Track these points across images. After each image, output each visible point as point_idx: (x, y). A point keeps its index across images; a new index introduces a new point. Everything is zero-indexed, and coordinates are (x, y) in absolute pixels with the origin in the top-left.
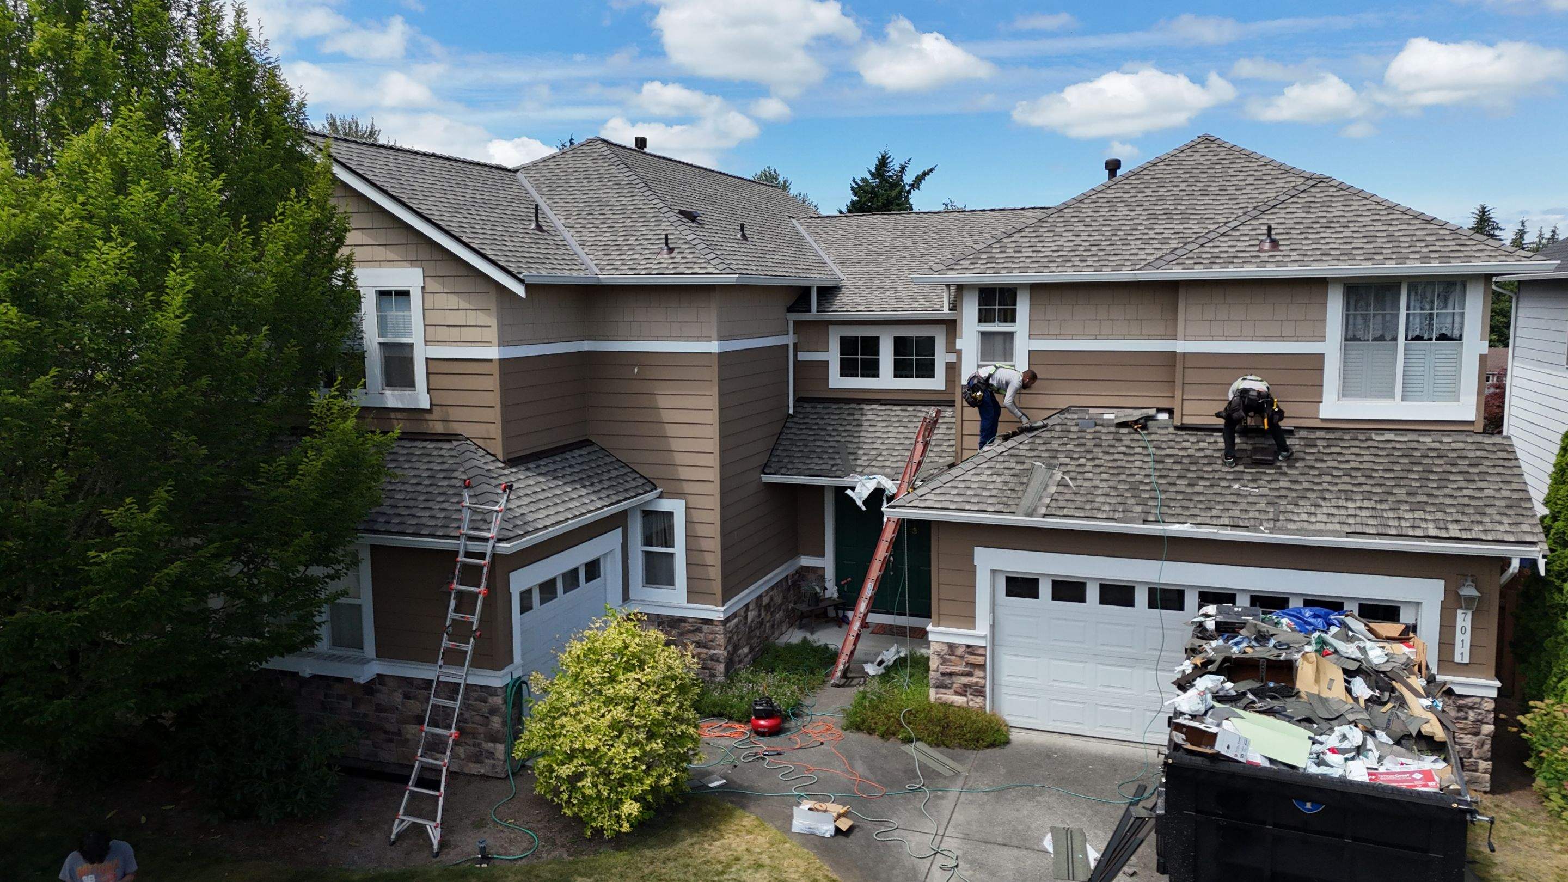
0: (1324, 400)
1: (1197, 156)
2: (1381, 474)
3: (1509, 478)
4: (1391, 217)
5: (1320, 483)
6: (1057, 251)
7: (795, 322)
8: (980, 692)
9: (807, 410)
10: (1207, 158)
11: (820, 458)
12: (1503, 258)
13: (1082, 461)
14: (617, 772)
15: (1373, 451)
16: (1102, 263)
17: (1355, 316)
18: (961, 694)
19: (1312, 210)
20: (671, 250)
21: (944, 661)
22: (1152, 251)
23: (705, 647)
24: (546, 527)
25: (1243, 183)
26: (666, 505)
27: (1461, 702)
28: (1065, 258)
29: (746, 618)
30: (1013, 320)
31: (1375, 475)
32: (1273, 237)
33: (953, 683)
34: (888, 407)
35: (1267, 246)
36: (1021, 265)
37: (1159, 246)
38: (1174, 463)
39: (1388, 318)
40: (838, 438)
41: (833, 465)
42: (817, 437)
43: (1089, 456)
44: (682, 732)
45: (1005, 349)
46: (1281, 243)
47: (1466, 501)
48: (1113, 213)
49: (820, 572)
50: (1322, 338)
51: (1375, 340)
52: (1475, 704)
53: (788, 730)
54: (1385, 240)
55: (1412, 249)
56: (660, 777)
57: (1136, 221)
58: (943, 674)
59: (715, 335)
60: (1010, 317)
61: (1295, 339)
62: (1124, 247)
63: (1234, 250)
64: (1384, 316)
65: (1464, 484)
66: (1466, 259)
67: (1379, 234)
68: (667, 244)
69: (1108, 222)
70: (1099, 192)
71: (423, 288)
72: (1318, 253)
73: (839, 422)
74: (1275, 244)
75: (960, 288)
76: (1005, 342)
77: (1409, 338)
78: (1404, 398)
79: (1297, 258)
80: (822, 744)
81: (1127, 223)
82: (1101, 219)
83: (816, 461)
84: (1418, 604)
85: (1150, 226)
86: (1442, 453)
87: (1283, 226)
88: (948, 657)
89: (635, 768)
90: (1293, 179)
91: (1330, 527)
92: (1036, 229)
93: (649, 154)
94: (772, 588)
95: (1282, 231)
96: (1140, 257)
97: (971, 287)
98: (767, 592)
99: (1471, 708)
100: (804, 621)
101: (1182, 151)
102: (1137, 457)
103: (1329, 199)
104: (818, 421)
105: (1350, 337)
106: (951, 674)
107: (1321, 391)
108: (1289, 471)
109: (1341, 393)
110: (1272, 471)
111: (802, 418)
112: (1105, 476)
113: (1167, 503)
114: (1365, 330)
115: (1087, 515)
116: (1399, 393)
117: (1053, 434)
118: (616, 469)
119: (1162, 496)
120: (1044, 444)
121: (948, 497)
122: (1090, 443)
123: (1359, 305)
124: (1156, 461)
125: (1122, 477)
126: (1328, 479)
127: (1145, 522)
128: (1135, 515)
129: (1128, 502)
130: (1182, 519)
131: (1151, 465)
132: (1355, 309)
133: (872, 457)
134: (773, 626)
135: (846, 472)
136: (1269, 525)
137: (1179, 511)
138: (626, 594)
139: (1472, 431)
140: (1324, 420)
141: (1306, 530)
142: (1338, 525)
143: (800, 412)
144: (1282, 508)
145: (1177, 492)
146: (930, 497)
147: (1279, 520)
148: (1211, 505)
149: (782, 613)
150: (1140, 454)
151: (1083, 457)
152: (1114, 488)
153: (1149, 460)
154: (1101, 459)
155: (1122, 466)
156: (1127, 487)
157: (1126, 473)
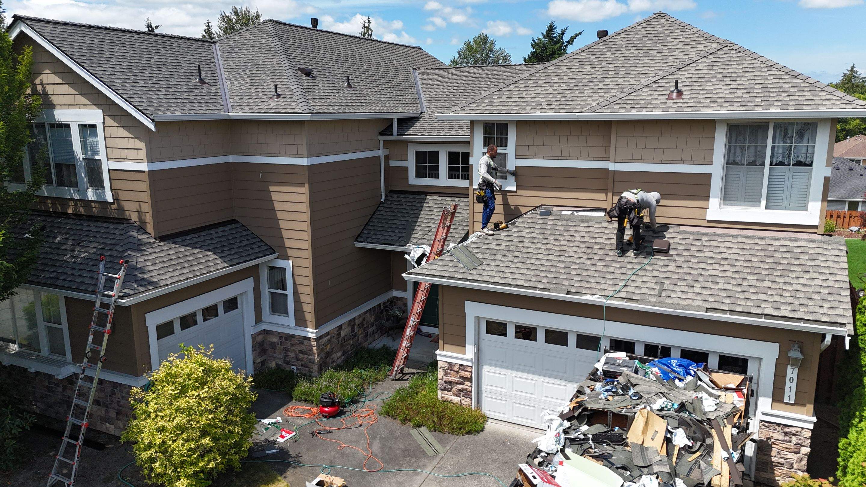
0: (710, 207)
1: (649, 28)
2: (742, 263)
3: (835, 271)
4: (769, 73)
5: (696, 269)
6: (535, 97)
7: (384, 142)
8: (468, 395)
9: (394, 199)
10: (655, 29)
11: (394, 232)
12: (844, 106)
13: (539, 245)
14: (176, 459)
15: (740, 245)
16: (562, 106)
17: (735, 146)
18: (457, 396)
19: (714, 68)
20: (279, 96)
21: (447, 374)
22: (597, 98)
23: (306, 354)
24: (167, 285)
25: (675, 47)
26: (281, 263)
27: (787, 430)
28: (538, 103)
29: (339, 334)
31: (737, 264)
32: (679, 88)
33: (452, 388)
34: (443, 198)
35: (675, 95)
36: (509, 107)
37: (603, 94)
38: (600, 249)
39: (759, 148)
40: (407, 219)
41: (400, 237)
42: (396, 218)
43: (544, 242)
44: (229, 431)
46: (684, 93)
47: (799, 287)
48: (580, 70)
49: (404, 301)
50: (710, 163)
51: (749, 164)
52: (797, 432)
53: (344, 413)
54: (760, 91)
55: (777, 98)
56: (209, 461)
57: (593, 76)
58: (446, 382)
59: (305, 153)
60: (504, 143)
61: (692, 162)
62: (579, 95)
63: (650, 98)
64: (756, 147)
65: (801, 274)
66: (815, 107)
67: (757, 86)
68: (276, 91)
69: (575, 77)
71: (104, 123)
72: (709, 100)
73: (411, 207)
74: (680, 93)
75: (472, 123)
76: (501, 160)
77: (774, 164)
78: (767, 208)
79: (692, 104)
80: (361, 425)
81: (587, 77)
82: (571, 74)
83: (390, 234)
84: (761, 359)
85: (601, 80)
86: (790, 249)
87: (690, 80)
88: (449, 371)
89: (189, 456)
90: (710, 44)
91: (696, 303)
92: (526, 81)
93: (322, 31)
94: (366, 313)
95: (688, 84)
96: (587, 102)
97: (479, 122)
98: (360, 316)
99: (794, 435)
100: (391, 332)
101: (640, 25)
102: (576, 244)
103: (729, 59)
104: (399, 207)
105: (730, 162)
106: (450, 383)
107: (708, 200)
108: (677, 259)
109: (722, 202)
110: (665, 258)
111: (390, 204)
112: (551, 257)
113: (587, 279)
114: (742, 157)
115: (531, 285)
116: (763, 203)
117: (525, 225)
118: (248, 240)
119: (585, 274)
120: (518, 231)
121: (446, 268)
122: (548, 232)
123: (738, 139)
124: (588, 247)
125: (562, 258)
126: (703, 265)
127: (568, 293)
128: (563, 287)
129: (561, 277)
130: (594, 291)
131: (584, 250)
132: (736, 142)
133: (426, 233)
134: (366, 336)
135: (407, 242)
136: (653, 299)
137: (594, 285)
138: (259, 319)
139: (816, 233)
140: (709, 221)
141: (678, 304)
142: (702, 302)
143: (389, 200)
144: (665, 287)
145: (596, 271)
146: (435, 267)
147: (661, 296)
148: (616, 282)
149: (374, 328)
150: (579, 241)
151: (541, 242)
152: (555, 266)
153: (584, 246)
154: (552, 244)
155: (564, 249)
156: (563, 266)
157: (566, 255)
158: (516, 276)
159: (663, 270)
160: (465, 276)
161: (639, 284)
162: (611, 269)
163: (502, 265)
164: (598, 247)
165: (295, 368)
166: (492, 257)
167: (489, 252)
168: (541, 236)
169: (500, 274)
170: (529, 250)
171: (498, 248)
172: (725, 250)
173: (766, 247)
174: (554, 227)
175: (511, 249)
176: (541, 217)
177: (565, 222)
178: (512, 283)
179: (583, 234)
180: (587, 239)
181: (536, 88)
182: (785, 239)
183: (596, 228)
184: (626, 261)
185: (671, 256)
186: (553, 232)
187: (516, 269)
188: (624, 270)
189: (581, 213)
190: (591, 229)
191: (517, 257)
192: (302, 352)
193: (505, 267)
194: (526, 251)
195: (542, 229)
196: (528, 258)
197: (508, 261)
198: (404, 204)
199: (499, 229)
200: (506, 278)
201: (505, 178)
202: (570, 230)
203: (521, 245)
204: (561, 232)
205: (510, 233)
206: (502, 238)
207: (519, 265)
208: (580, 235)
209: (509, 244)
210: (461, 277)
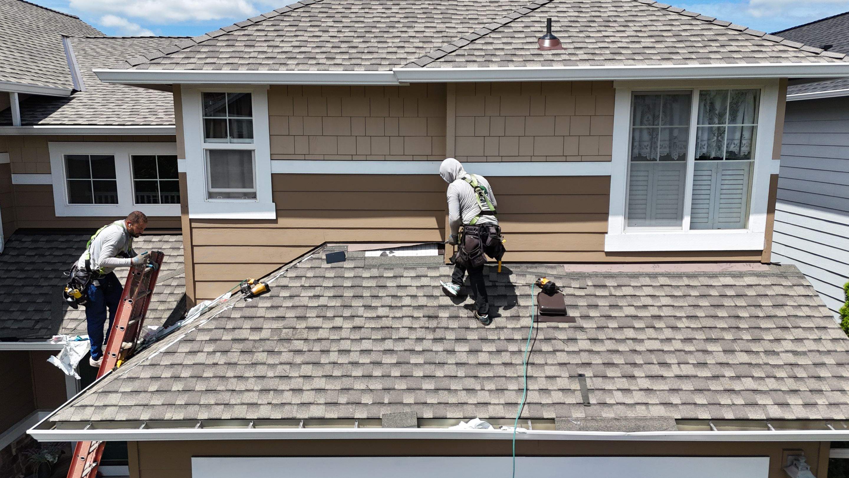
0: (609, 233)
2: (686, 323)
4: (669, 17)
5: (623, 341)
6: (300, 47)
9: (25, 245)
11: (23, 311)
13: (338, 322)
15: (668, 291)
16: (353, 62)
17: (641, 130)
22: (414, 50)
28: (308, 55)
30: (250, 136)
31: (680, 324)
32: (553, 33)
35: (547, 43)
36: (251, 61)
37: (421, 45)
38: (450, 317)
39: (676, 133)
41: (37, 322)
42: (28, 282)
43: (347, 313)
45: (242, 173)
46: (562, 41)
47: (791, 358)
50: (608, 158)
51: (662, 159)
54: (674, 40)
55: (709, 49)
57: (392, 19)
60: (244, 131)
61: (579, 158)
62: (380, 45)
63: (510, 47)
64: (671, 130)
65: (779, 334)
66: (773, 60)
67: (665, 34)
69: (362, 19)
72: (607, 52)
74: (556, 42)
75: (178, 90)
76: (242, 164)
78: (693, 227)
81: (383, 20)
82: (353, 15)
83: (16, 315)
85: (408, 25)
86: (739, 291)
95: (559, 29)
96: (398, 56)
97: (190, 91)
102: (406, 311)
104: (36, 259)
105: (637, 156)
107: (606, 219)
108: (585, 324)
109: (627, 220)
110: (565, 325)
111: (18, 255)
112: (366, 345)
113: (445, 383)
114: (651, 148)
115: (342, 415)
116: (687, 220)
117: (303, 282)
119: (439, 373)
120: (291, 297)
121: (141, 399)
122: (348, 293)
123: (646, 118)
124: (429, 317)
125: (389, 345)
126: (630, 333)
127: (421, 422)
128: (407, 409)
129: (396, 387)
130: (469, 411)
131: (424, 322)
132: (642, 123)
136: (579, 413)
137: (463, 397)
139: (760, 262)
140: (609, 254)
141: (626, 419)
142: (662, 408)
143: (15, 248)
144: (589, 384)
145: (457, 364)
146: (113, 399)
147: (588, 404)
148: (502, 383)
150: (410, 306)
151: (340, 314)
152: (378, 364)
153: (421, 315)
154: (362, 317)
155: (388, 325)
156: (394, 361)
157: (393, 337)
158: (307, 397)
159: (571, 349)
160: (191, 413)
161: (543, 383)
162: (483, 358)
163: (270, 374)
164: (447, 315)
166: (247, 359)
167: (237, 347)
168: (337, 303)
169: (271, 397)
170: (322, 334)
171: (256, 336)
172: (649, 301)
173: (705, 291)
174: (357, 282)
175: (283, 336)
176: (329, 265)
177: (375, 272)
178: (299, 416)
179: (412, 291)
180: (423, 301)
181: (298, 33)
182: (724, 274)
183: (431, 277)
184: (502, 338)
185: (572, 320)
186: (358, 291)
187: (301, 380)
188: (506, 358)
189: (398, 253)
190: (424, 281)
191: (299, 352)
193: (278, 379)
194: (316, 338)
195: (336, 289)
196: (322, 351)
197: (281, 364)
198: (47, 253)
199: (252, 296)
200: (283, 404)
201: (253, 196)
202: (388, 285)
203: (302, 325)
204: (373, 290)
205: (276, 302)
206: (261, 312)
207: (307, 370)
208: (409, 294)
209: (275, 325)
210: (179, 415)
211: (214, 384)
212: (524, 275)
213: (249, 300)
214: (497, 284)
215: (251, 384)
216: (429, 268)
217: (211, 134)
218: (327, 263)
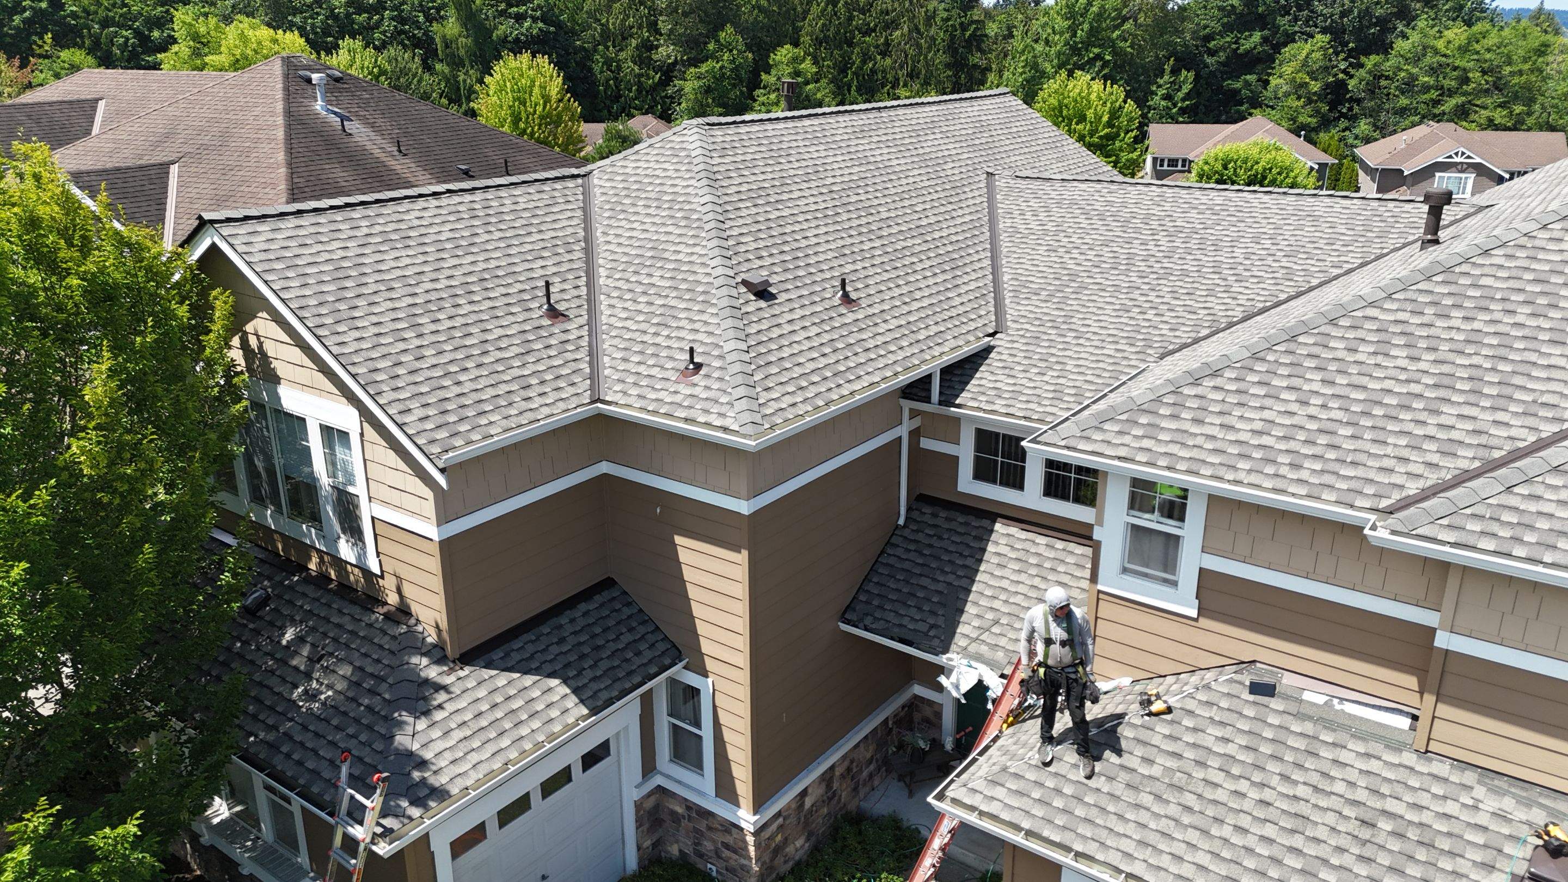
6: (1262, 433)
7: (911, 410)
9: (925, 518)
11: (920, 609)
13: (1243, 786)
20: (696, 368)
26: (692, 680)
28: (1267, 454)
30: (1182, 519)
34: (1029, 534)
37: (1436, 458)
38: (1394, 833)
40: (950, 578)
41: (932, 627)
42: (926, 571)
43: (1257, 777)
45: (1166, 555)
57: (1412, 387)
59: (744, 492)
60: (1175, 519)
62: (1374, 449)
68: (691, 359)
70: (1371, 304)
71: (361, 434)
73: (960, 548)
76: (1166, 547)
81: (1397, 388)
82: (1355, 369)
83: (913, 612)
85: (1434, 405)
94: (854, 748)
98: (844, 757)
102: (1333, 802)
104: (934, 541)
111: (917, 531)
112: (1270, 831)
117: (1214, 712)
118: (631, 630)
120: (1195, 730)
121: (1024, 803)
122: (1266, 749)
124: (1363, 821)
125: (1298, 841)
131: (1353, 826)
133: (986, 624)
134: (855, 790)
135: (946, 650)
138: (649, 767)
143: (915, 522)
149: (872, 767)
150: (1342, 796)
151: (1247, 776)
152: (1277, 861)
153: (1353, 815)
154: (1274, 789)
155: (1304, 814)
156: (1299, 866)
157: (1307, 833)
160: (1067, 838)
163: (1153, 825)
164: (1389, 828)
165: (714, 868)
166: (1131, 796)
167: (1123, 776)
168: (1248, 758)
169: (1147, 853)
170: (1220, 795)
171: (1144, 770)
174: (1282, 736)
175: (1175, 781)
176: (1251, 698)
177: (1309, 728)
179: (1353, 775)
180: (1361, 795)
181: (1266, 402)
183: (1385, 762)
186: (1280, 751)
187: (1184, 846)
189: (1349, 708)
190: (1374, 765)
191: (1189, 809)
192: (727, 846)
193: (1159, 835)
194: (1211, 797)
195: (1252, 736)
196: (1216, 819)
197: (1166, 817)
198: (945, 536)
199: (1150, 714)
200: (1159, 868)
201: (1174, 584)
202: (1321, 754)
203: (1199, 774)
204: (1299, 755)
205: (1177, 730)
206: (1156, 740)
207: (1193, 836)
208: (1346, 777)
209: (1172, 763)
210: (1056, 838)
211: (1093, 813)
212: (1529, 806)
213: (1147, 718)
214: (1481, 806)
215: (1130, 829)
216: (1387, 746)
217: (1137, 506)
218: (1251, 693)
